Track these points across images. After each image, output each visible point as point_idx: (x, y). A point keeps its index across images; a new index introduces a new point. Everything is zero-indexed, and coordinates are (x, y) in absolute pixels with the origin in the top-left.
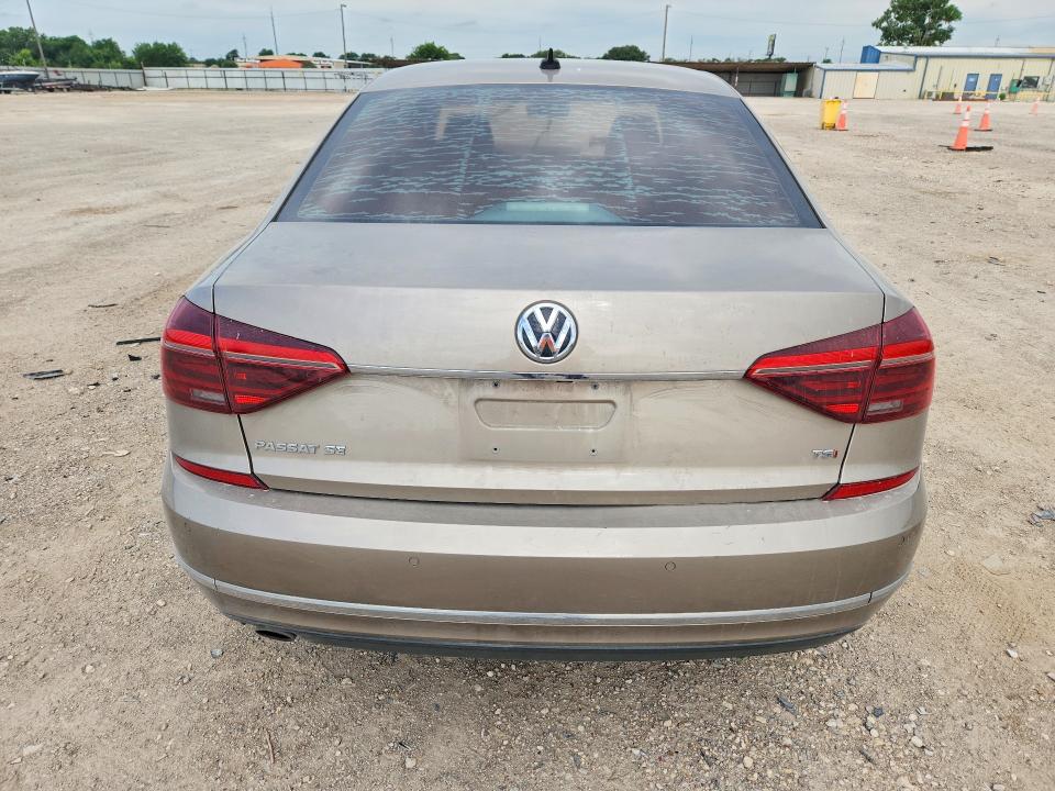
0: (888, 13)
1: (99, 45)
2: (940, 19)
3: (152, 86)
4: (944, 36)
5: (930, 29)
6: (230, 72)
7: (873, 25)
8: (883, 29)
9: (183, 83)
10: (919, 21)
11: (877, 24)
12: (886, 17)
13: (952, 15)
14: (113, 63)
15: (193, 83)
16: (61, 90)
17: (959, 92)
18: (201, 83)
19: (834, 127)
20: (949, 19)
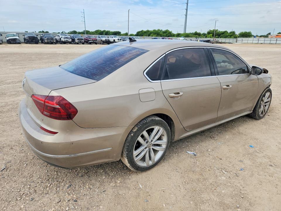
1: (231, 33)
3: (238, 42)
6: (266, 39)
9: (246, 42)
14: (232, 37)
15: (249, 42)
16: (215, 43)
18: (251, 42)
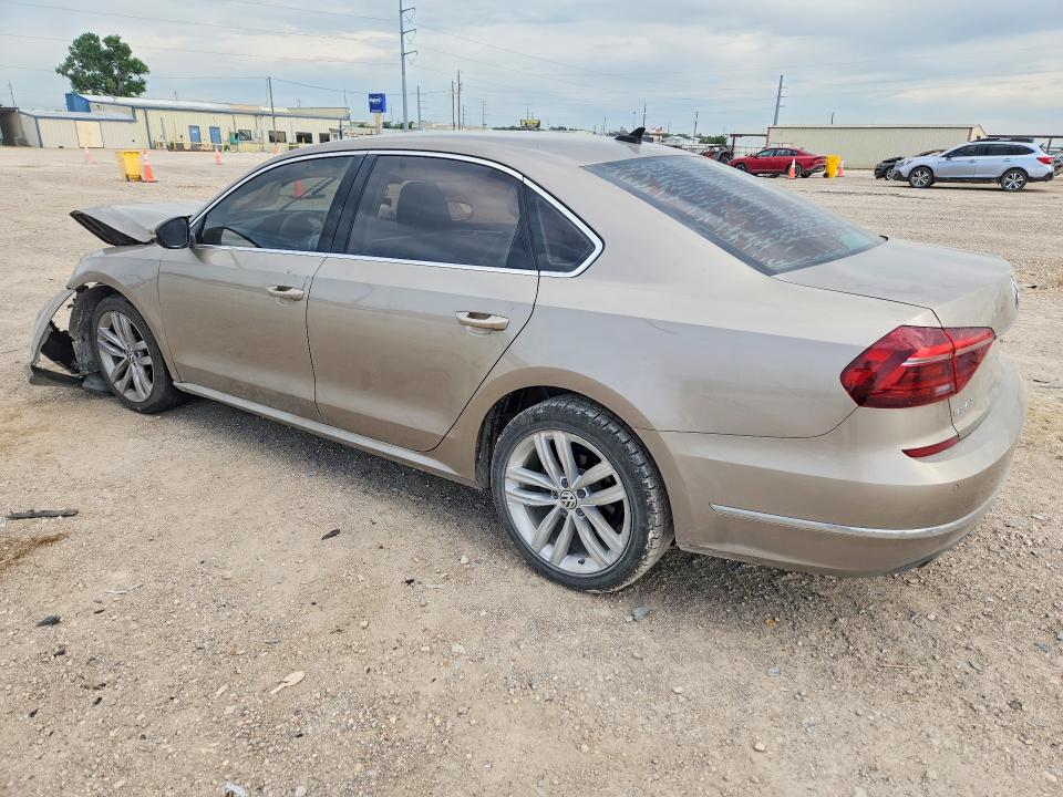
0: (69, 60)
2: (128, 70)
4: (139, 88)
5: (122, 80)
7: (58, 71)
8: (71, 77)
10: (107, 71)
11: (62, 71)
12: (70, 64)
13: (139, 68)
17: (187, 144)
19: (140, 178)
20: (138, 72)
